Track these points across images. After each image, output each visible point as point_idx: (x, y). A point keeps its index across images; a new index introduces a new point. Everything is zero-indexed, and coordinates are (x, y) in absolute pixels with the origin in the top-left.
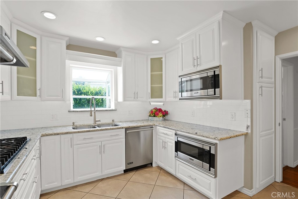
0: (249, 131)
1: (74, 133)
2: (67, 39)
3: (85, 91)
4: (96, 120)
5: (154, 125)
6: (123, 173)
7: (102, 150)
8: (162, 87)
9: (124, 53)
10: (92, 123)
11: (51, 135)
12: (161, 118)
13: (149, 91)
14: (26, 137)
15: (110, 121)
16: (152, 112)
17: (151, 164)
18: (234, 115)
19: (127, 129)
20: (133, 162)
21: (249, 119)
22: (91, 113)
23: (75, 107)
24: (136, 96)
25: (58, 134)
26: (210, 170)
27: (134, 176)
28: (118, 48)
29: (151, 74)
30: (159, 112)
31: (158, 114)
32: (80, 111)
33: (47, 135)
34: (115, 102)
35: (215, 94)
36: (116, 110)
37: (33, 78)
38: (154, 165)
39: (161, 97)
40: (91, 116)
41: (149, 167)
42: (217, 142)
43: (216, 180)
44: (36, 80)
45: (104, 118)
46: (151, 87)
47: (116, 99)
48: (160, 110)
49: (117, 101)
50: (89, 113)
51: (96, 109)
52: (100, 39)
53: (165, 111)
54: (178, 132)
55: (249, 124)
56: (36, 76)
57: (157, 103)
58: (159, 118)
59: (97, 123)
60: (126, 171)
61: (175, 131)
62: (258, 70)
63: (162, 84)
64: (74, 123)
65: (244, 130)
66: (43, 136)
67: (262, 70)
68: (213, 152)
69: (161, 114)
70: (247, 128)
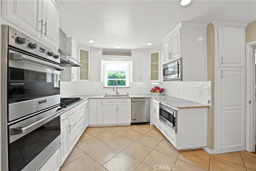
0: (210, 105)
1: (105, 98)
2: (102, 49)
3: (117, 76)
4: (118, 93)
5: (151, 97)
6: (130, 125)
7: (117, 109)
8: (158, 72)
9: (133, 53)
10: (115, 94)
11: (93, 98)
12: (159, 93)
13: (150, 75)
14: (80, 98)
15: (126, 94)
16: (152, 89)
17: (149, 122)
18: (201, 92)
19: (132, 98)
20: (136, 119)
21: (210, 96)
22: (114, 88)
23: (109, 85)
24: (141, 79)
25: (96, 98)
26: (173, 128)
27: (136, 127)
28: (130, 50)
29: (151, 64)
30: (157, 89)
31: (156, 91)
32: (109, 88)
33: (91, 98)
34: (129, 83)
35: (178, 77)
36: (130, 87)
37: (87, 71)
38: (151, 124)
39: (158, 79)
40: (114, 90)
41: (148, 124)
42: (177, 109)
43: (177, 135)
44: (88, 72)
45: (122, 92)
46: (151, 72)
47: (130, 81)
48: (158, 88)
49: (130, 82)
50: (113, 89)
51: (118, 86)
52: (117, 47)
53: (162, 89)
54: (162, 103)
55: (210, 99)
56: (88, 70)
57: (155, 83)
58: (157, 94)
59: (118, 94)
60: (132, 124)
61: (159, 102)
62: (220, 58)
63: (158, 70)
64: (106, 94)
65: (206, 104)
66: (89, 99)
67: (222, 58)
68: (175, 116)
69: (158, 91)
70: (209, 102)
